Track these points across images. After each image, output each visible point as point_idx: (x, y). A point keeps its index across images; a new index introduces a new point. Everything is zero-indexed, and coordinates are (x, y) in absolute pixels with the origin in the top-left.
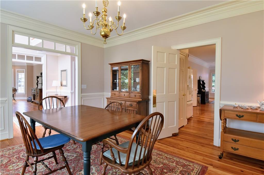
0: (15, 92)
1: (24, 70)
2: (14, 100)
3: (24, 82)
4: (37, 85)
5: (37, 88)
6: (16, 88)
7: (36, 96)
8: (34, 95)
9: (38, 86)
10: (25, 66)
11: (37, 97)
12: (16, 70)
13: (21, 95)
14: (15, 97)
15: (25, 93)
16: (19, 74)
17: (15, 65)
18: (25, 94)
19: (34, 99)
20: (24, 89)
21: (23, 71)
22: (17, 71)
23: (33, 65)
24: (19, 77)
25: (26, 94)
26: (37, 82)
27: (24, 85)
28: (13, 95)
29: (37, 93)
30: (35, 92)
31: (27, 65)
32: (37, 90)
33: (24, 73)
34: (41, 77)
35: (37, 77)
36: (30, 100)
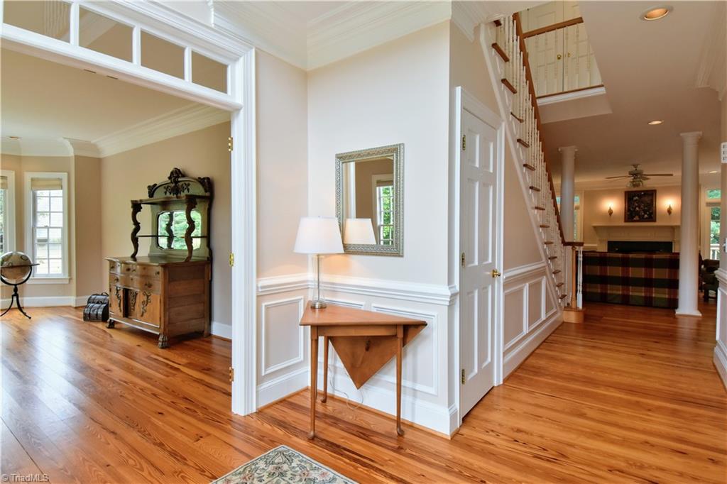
0: (24, 274)
1: (64, 176)
2: (20, 308)
3: (63, 229)
4: (135, 241)
5: (133, 257)
6: (27, 259)
7: (141, 298)
8: (126, 292)
9: (136, 246)
10: (69, 158)
11: (146, 303)
12: (28, 176)
13: (52, 286)
14: (23, 296)
15: (67, 276)
16: (39, 193)
17: (22, 155)
18: (67, 282)
19: (127, 313)
20: (63, 259)
21: (60, 180)
22: (33, 180)
23: (102, 156)
24: (39, 209)
25: (74, 281)
26: (134, 227)
27: (62, 243)
28: (16, 290)
29: (148, 286)
30: (132, 279)
31: (76, 156)
32: (144, 269)
33: (61, 191)
34: (149, 206)
35: (130, 205)
36: (100, 312)
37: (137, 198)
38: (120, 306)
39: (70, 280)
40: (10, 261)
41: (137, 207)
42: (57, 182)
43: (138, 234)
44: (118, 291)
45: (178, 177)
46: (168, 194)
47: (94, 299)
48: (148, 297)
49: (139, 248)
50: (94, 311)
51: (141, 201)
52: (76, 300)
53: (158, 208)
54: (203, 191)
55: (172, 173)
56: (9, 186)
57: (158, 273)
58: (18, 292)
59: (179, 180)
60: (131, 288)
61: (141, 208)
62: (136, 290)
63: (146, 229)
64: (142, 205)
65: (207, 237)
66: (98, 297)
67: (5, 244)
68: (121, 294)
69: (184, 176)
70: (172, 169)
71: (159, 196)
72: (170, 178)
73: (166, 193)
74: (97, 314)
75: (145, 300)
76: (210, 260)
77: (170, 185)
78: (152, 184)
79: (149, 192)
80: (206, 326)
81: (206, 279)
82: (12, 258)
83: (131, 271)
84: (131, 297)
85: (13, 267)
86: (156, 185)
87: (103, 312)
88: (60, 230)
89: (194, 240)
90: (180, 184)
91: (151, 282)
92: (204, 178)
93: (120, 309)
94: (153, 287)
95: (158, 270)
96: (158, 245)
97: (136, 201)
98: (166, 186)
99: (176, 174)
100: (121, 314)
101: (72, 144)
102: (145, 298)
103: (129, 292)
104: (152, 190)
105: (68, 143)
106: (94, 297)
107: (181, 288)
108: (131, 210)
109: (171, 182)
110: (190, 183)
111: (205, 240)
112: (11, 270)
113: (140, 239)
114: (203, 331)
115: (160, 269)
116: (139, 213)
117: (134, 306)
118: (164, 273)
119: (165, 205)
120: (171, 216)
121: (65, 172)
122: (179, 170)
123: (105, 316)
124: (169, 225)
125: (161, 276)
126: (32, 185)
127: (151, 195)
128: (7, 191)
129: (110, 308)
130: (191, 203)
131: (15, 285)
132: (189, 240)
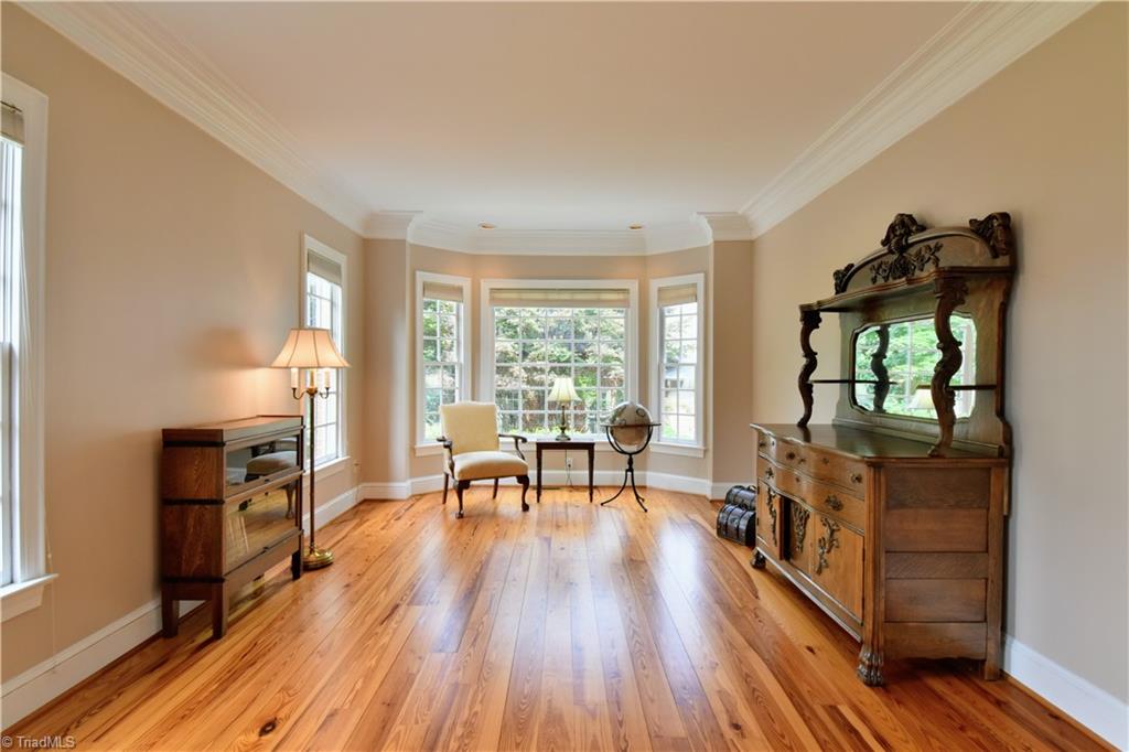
0: (642, 438)
3: (697, 367)
4: (806, 390)
5: (803, 424)
6: (644, 415)
7: (816, 529)
8: (786, 504)
9: (808, 401)
10: (705, 248)
11: (828, 545)
12: (655, 285)
13: (680, 460)
14: (644, 468)
15: (700, 446)
16: (666, 309)
17: (648, 253)
18: (702, 456)
19: (788, 552)
20: (697, 415)
21: (695, 286)
22: (660, 290)
23: (754, 234)
25: (710, 454)
26: (804, 361)
27: (696, 391)
28: (630, 462)
29: (833, 506)
30: (798, 480)
31: (715, 242)
32: (825, 461)
33: (695, 304)
34: (837, 314)
35: (798, 314)
36: (743, 525)
37: (812, 300)
38: (774, 532)
39: (705, 451)
40: (623, 416)
41: (811, 318)
42: (691, 291)
43: (812, 377)
44: (770, 497)
45: (909, 233)
46: (880, 281)
47: (736, 495)
48: (833, 532)
49: (814, 407)
50: (733, 520)
51: (819, 303)
52: (713, 489)
53: (853, 319)
54: (988, 254)
55: (892, 228)
56: (631, 305)
57: (859, 479)
58: (634, 467)
59: (912, 240)
60: (797, 500)
61: (820, 320)
62: (806, 507)
63: (829, 366)
64: (822, 315)
65: (995, 388)
66: (743, 492)
67: (626, 389)
68: (776, 507)
69: (923, 228)
70: (891, 220)
71: (859, 289)
72: (885, 242)
73: (874, 280)
74: (738, 529)
75: (827, 536)
76: (1005, 455)
77: (884, 259)
78: (842, 267)
79: (836, 285)
80: (992, 648)
81: (993, 510)
82: (625, 412)
83: (795, 461)
84: (796, 521)
85: (626, 426)
86: (851, 266)
87: (748, 526)
88: (693, 368)
89: (960, 396)
90: (913, 251)
91: (843, 498)
92: (991, 218)
93: (774, 538)
94: (844, 510)
95: (857, 473)
96: (855, 402)
97: (809, 306)
98: (876, 263)
99: (904, 227)
100: (776, 551)
101: (709, 222)
102: (826, 532)
103: (792, 505)
104: (843, 279)
105: (704, 222)
106: (736, 490)
107: (921, 526)
108: (800, 326)
109: (890, 252)
110: (942, 241)
111: (991, 396)
112: (623, 430)
113: (815, 385)
114: (983, 661)
115: (863, 470)
116: (815, 331)
117: (802, 541)
118: (876, 481)
119: (870, 310)
120: (884, 336)
121: (699, 272)
122: (910, 217)
123: (750, 540)
124: (878, 357)
125: (864, 487)
126: (659, 299)
127: (841, 286)
128: (629, 310)
129: (757, 528)
130: (951, 292)
131: (630, 454)
132: (943, 393)
